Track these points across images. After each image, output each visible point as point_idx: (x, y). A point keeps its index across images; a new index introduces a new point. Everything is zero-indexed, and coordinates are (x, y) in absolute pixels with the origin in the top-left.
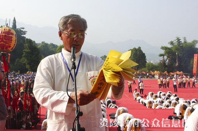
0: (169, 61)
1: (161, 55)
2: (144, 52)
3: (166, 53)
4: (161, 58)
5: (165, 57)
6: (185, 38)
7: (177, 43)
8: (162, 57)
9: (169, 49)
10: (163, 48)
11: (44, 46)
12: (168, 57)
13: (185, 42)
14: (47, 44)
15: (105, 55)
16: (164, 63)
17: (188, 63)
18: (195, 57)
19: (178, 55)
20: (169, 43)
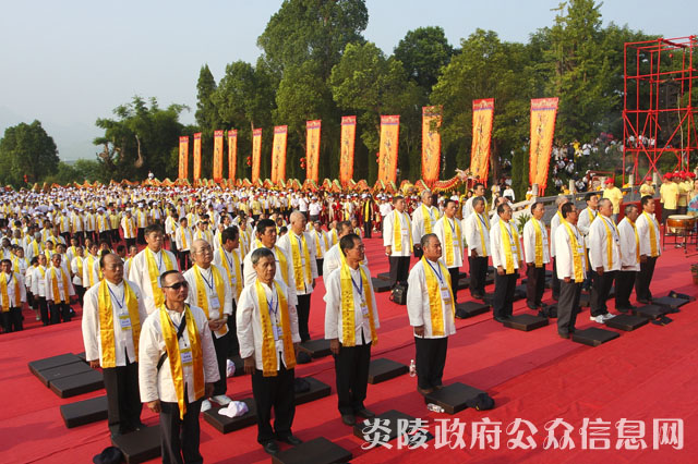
0: (119, 154)
1: (99, 142)
2: (49, 134)
3: (110, 135)
4: (101, 149)
5: (111, 146)
7: (136, 111)
8: (102, 146)
9: (116, 124)
10: (101, 123)
12: (116, 145)
13: (155, 109)
16: (109, 160)
17: (163, 158)
18: (181, 144)
19: (141, 140)
20: (115, 111)
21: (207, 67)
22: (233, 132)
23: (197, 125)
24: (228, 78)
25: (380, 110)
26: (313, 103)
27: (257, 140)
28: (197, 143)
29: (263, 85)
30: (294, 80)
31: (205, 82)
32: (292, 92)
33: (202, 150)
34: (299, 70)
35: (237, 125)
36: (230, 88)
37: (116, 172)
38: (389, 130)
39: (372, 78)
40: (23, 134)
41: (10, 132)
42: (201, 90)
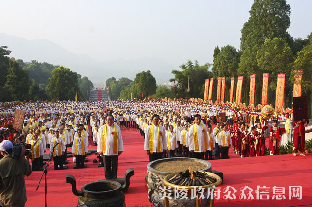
0: (180, 86)
1: (172, 80)
2: (153, 77)
3: (177, 77)
4: (172, 84)
5: (177, 82)
6: (197, 62)
7: (188, 67)
8: (173, 82)
9: (180, 73)
10: (174, 72)
11: (35, 67)
12: (179, 82)
13: (197, 66)
14: (39, 64)
16: (176, 89)
17: (199, 88)
18: (206, 82)
19: (190, 80)
20: (180, 67)
22: (224, 78)
24: (222, 53)
25: (278, 70)
26: (253, 66)
27: (232, 82)
28: (211, 82)
31: (216, 54)
32: (244, 62)
34: (249, 50)
35: (227, 74)
37: (178, 94)
38: (281, 80)
39: (273, 55)
40: (143, 76)
41: (139, 75)
42: (215, 58)
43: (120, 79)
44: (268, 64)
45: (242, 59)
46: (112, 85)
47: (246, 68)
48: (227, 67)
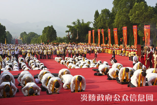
0: (72, 35)
1: (67, 32)
2: (55, 29)
3: (70, 30)
5: (70, 33)
7: (78, 23)
8: (68, 33)
9: (72, 27)
10: (68, 26)
12: (71, 33)
13: (83, 23)
15: (25, 32)
16: (69, 37)
17: (84, 37)
18: (89, 33)
19: (78, 31)
20: (72, 23)
21: (97, 10)
22: (103, 30)
23: (94, 27)
24: (102, 14)
25: (144, 23)
26: (125, 21)
29: (112, 16)
30: (120, 14)
31: (96, 15)
32: (119, 18)
33: (94, 35)
34: (122, 11)
35: (104, 28)
36: (102, 17)
37: (71, 40)
39: (142, 13)
40: (48, 29)
41: (45, 28)
42: (95, 17)
43: (29, 33)
44: (137, 19)
45: (116, 17)
46: (25, 37)
47: (119, 23)
48: (106, 22)
